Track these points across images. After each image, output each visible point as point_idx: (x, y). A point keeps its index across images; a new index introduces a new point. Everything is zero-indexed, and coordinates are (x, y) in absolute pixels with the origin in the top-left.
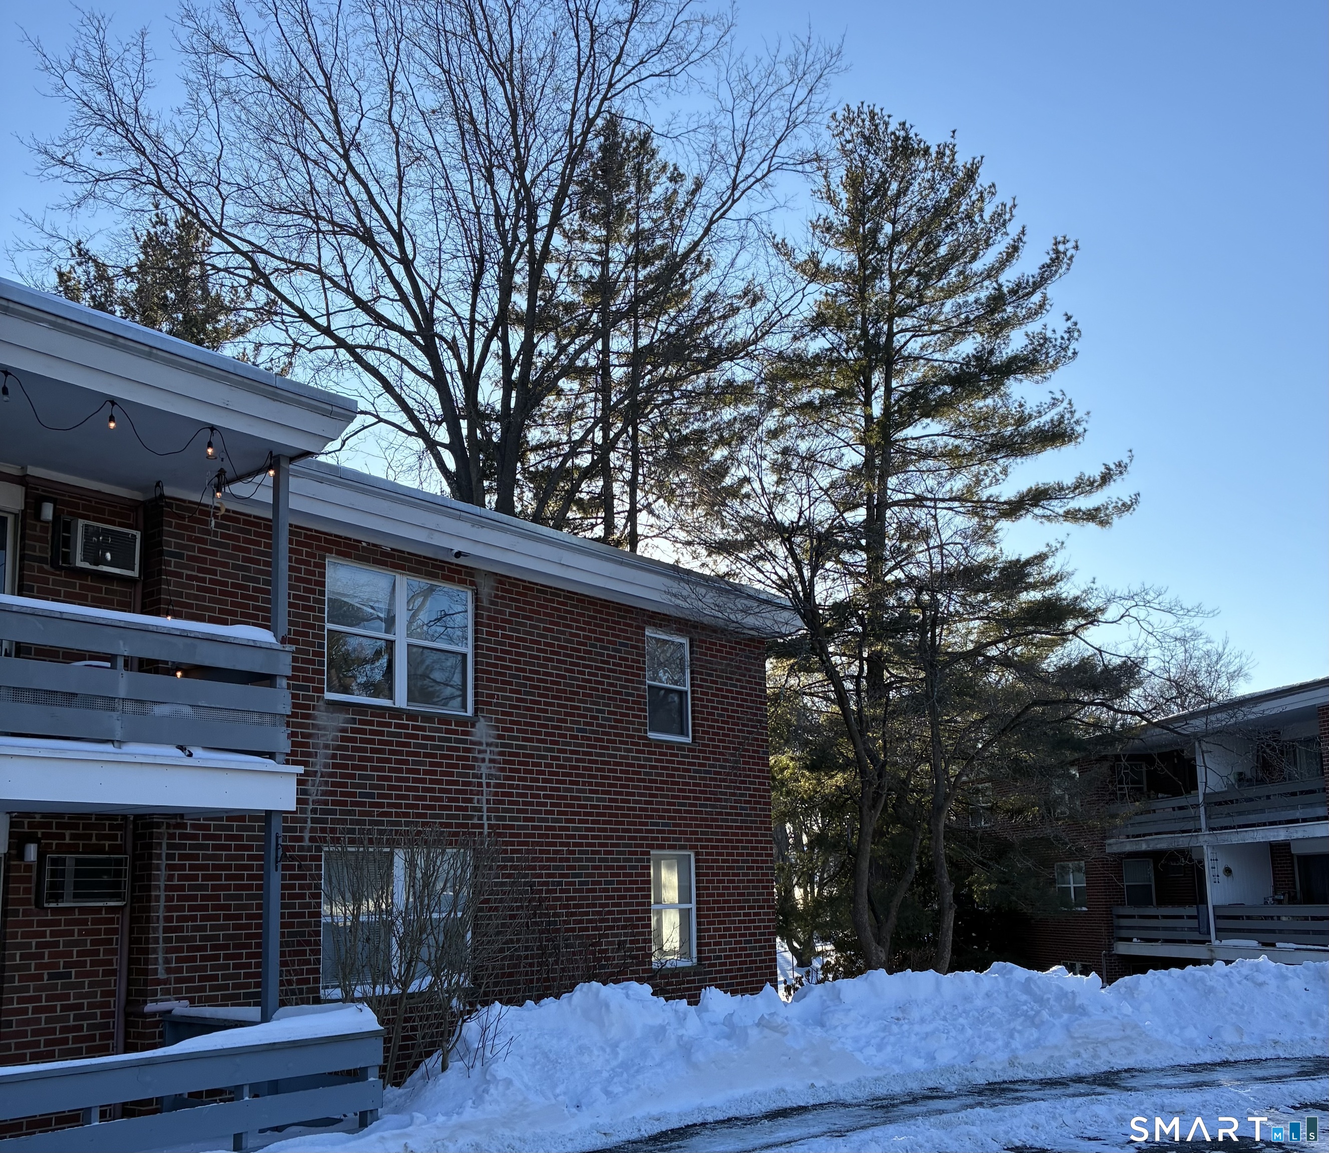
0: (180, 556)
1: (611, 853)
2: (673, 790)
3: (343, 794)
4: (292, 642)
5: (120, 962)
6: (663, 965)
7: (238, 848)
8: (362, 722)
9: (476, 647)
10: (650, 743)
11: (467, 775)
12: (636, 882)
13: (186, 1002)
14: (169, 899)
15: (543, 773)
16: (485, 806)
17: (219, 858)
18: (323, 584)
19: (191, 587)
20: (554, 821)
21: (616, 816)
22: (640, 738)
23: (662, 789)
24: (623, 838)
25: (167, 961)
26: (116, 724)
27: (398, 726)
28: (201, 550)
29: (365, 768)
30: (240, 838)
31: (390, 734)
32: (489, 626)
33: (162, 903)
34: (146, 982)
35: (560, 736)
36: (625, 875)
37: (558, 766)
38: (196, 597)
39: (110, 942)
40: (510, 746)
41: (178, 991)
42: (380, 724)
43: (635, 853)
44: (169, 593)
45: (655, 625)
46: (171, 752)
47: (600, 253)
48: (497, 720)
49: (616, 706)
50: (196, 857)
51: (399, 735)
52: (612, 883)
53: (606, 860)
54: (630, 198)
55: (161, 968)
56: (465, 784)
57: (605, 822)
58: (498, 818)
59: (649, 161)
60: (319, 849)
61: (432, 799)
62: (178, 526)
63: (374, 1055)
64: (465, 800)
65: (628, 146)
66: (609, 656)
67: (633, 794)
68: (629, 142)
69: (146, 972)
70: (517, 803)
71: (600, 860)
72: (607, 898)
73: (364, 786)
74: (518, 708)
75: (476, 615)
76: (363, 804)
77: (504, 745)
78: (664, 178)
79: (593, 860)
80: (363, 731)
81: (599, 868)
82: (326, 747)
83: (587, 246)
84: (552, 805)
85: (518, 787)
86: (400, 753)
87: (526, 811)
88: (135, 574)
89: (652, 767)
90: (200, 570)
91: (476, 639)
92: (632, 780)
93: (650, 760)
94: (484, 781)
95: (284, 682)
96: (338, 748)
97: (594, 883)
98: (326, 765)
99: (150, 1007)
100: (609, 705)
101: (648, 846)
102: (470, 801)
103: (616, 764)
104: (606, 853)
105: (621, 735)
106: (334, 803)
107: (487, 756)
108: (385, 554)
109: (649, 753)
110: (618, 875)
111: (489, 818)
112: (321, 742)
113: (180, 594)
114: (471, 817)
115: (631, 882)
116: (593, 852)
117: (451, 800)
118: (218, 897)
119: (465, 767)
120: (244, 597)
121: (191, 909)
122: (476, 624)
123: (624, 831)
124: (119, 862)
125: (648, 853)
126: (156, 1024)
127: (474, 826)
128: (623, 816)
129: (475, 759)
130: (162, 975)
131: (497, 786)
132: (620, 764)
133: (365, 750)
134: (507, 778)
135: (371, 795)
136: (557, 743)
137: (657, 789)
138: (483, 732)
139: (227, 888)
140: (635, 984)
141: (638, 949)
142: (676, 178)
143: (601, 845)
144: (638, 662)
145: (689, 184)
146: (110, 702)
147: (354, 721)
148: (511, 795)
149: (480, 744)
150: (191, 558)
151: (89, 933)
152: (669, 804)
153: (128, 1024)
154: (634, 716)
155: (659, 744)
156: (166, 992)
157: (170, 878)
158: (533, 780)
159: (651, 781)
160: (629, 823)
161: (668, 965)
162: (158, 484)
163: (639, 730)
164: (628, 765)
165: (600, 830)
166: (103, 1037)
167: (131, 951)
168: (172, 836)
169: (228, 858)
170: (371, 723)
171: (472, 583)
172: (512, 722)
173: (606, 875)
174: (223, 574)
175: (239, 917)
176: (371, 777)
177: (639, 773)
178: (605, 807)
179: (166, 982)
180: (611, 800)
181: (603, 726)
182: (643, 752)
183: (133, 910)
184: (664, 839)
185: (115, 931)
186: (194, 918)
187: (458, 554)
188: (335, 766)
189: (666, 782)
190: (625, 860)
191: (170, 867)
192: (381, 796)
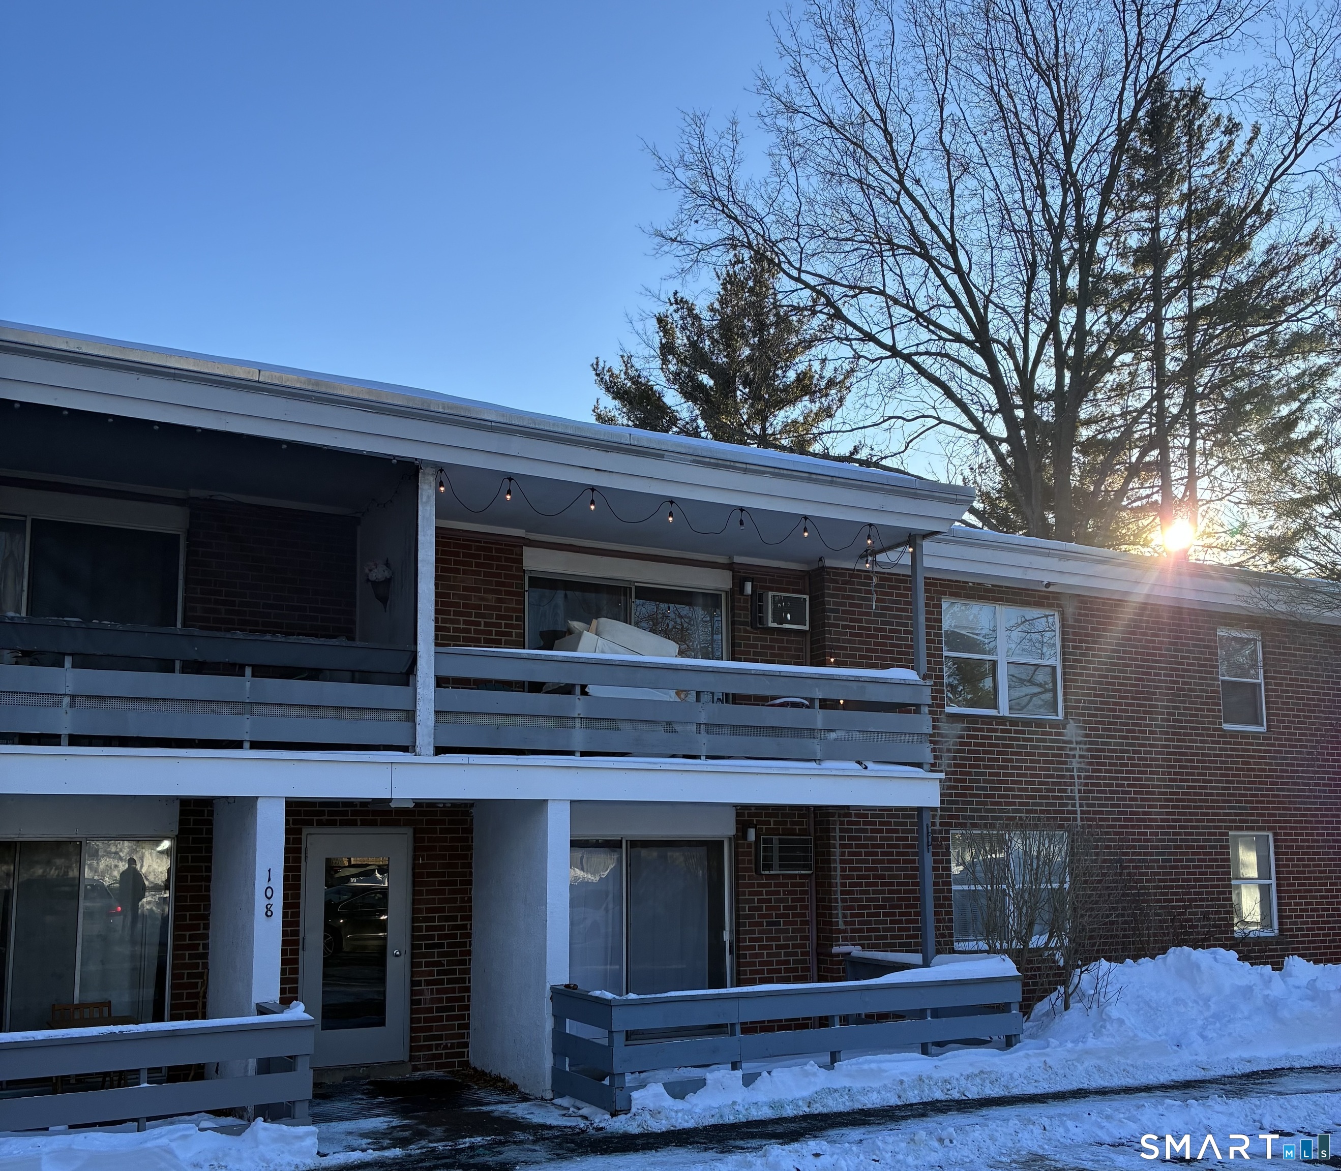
0: (836, 611)
1: (1191, 834)
2: (1249, 776)
3: (963, 788)
4: (930, 677)
5: (811, 914)
6: (1246, 935)
7: (888, 831)
8: (975, 729)
9: (1064, 660)
10: (1225, 734)
11: (1061, 770)
12: (1216, 860)
13: (859, 948)
14: (843, 869)
15: (1126, 765)
16: (1077, 795)
17: (875, 839)
18: (940, 621)
19: (845, 634)
20: (1137, 806)
21: (1195, 801)
22: (1215, 730)
23: (1238, 776)
24: (1202, 821)
25: (845, 916)
26: (816, 747)
27: (1002, 731)
28: (851, 605)
29: (978, 767)
30: (889, 823)
31: (997, 738)
32: (1074, 641)
33: (839, 873)
34: (831, 931)
35: (1140, 732)
36: (1205, 854)
37: (1139, 759)
38: (849, 642)
39: (803, 900)
40: (1097, 743)
41: (853, 939)
42: (989, 730)
43: (1215, 834)
44: (832, 640)
45: (1226, 625)
46: (851, 766)
47: (1150, 220)
48: (1084, 722)
49: (1191, 703)
50: (859, 838)
51: (1004, 738)
52: (1193, 860)
53: (1187, 841)
54: (1180, 159)
55: (840, 921)
56: (1059, 777)
57: (1184, 807)
58: (1088, 805)
59: (1201, 115)
60: (947, 832)
61: (1033, 790)
62: (835, 589)
63: (1015, 994)
64: (1060, 791)
65: (1177, 106)
66: (1183, 657)
67: (1210, 781)
68: (1178, 101)
69: (830, 923)
70: (1104, 792)
71: (1181, 840)
72: (1189, 873)
73: (978, 781)
74: (1102, 709)
75: (1063, 633)
76: (979, 796)
77: (1091, 743)
78: (1217, 133)
79: (1175, 840)
80: (976, 737)
81: (1180, 847)
82: (949, 750)
83: (1136, 215)
84: (1135, 793)
85: (1104, 778)
86: (1006, 753)
87: (1112, 799)
88: (807, 628)
89: (1228, 756)
90: (851, 620)
91: (1064, 654)
92: (1209, 768)
93: (1226, 749)
94: (1075, 774)
95: (926, 710)
96: (958, 751)
97: (1176, 861)
98: (949, 766)
99: (836, 950)
100: (1184, 702)
101: (1226, 828)
102: (1065, 791)
103: (1193, 754)
104: (1186, 834)
105: (1197, 728)
106: (957, 795)
107: (1077, 753)
108: (987, 590)
109: (1225, 743)
110: (1199, 854)
111: (1081, 805)
112: (945, 747)
113: (838, 640)
114: (1066, 805)
115: (1211, 860)
116: (1175, 834)
117: (1048, 790)
118: (876, 869)
119: (1059, 763)
120: (883, 637)
121: (858, 877)
122: (1063, 640)
123: (1203, 814)
124: (807, 842)
125: (1227, 834)
126: (840, 962)
127: (1069, 812)
128: (1201, 801)
129: (1067, 756)
130: (842, 926)
131: (1086, 778)
132: (1197, 755)
133: (978, 752)
134: (1094, 771)
135: (985, 789)
136: (1138, 738)
137: (1234, 776)
138: (1072, 732)
139: (882, 862)
140: (1222, 950)
141: (1220, 919)
142: (1232, 128)
143: (1181, 827)
144: (1211, 660)
145: (1245, 134)
146: (811, 732)
147: (968, 729)
148: (1099, 785)
149: (1071, 742)
150: (844, 612)
151: (791, 893)
152: (1245, 789)
153: (819, 962)
154: (1209, 710)
155: (1234, 734)
156: (845, 939)
157: (843, 854)
158: (1117, 772)
159: (1227, 769)
160: (1207, 808)
161: (1251, 935)
162: (820, 560)
163: (1214, 723)
164: (1203, 755)
165: (1180, 814)
166: (803, 970)
167: (817, 908)
168: (842, 823)
169: (882, 839)
170: (982, 730)
171: (1059, 606)
172: (1097, 722)
173: (1187, 854)
174: (867, 622)
175: (892, 884)
176: (984, 774)
177: (1215, 762)
178: (1184, 794)
179: (845, 931)
180: (1189, 787)
181: (1180, 721)
182: (1218, 743)
183: (817, 877)
184: (1241, 821)
185: (806, 892)
186: (860, 885)
187: (1048, 585)
188: (956, 765)
189: (1242, 769)
190: (1205, 841)
191: (842, 846)
192: (992, 789)
